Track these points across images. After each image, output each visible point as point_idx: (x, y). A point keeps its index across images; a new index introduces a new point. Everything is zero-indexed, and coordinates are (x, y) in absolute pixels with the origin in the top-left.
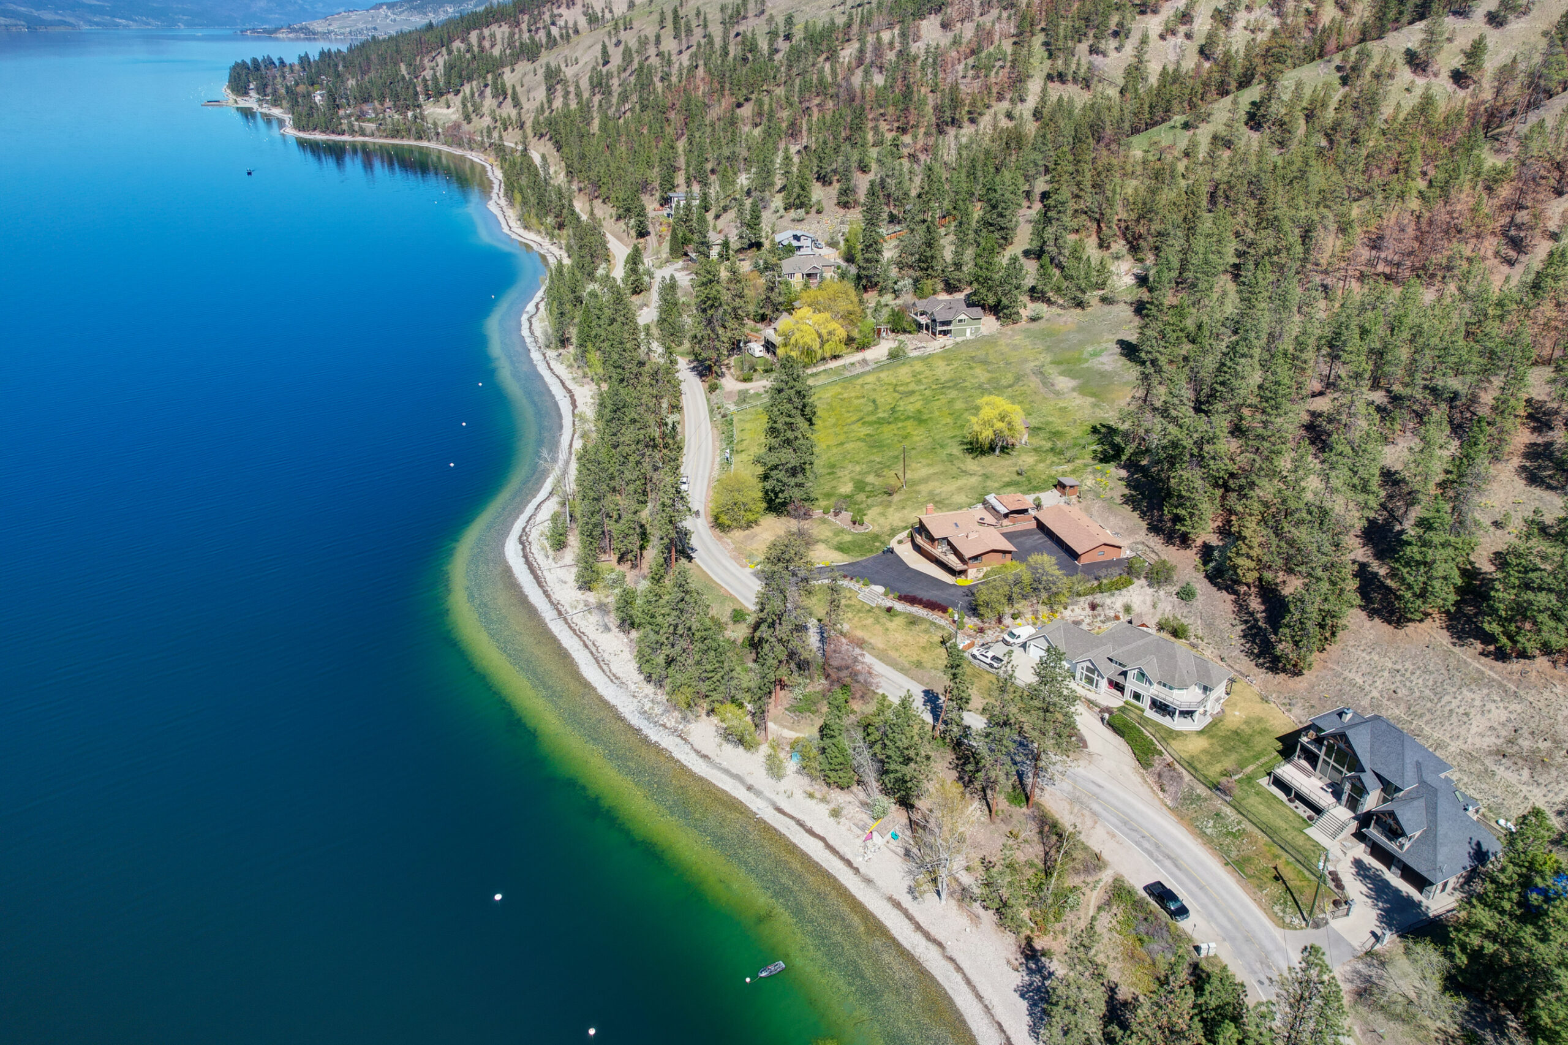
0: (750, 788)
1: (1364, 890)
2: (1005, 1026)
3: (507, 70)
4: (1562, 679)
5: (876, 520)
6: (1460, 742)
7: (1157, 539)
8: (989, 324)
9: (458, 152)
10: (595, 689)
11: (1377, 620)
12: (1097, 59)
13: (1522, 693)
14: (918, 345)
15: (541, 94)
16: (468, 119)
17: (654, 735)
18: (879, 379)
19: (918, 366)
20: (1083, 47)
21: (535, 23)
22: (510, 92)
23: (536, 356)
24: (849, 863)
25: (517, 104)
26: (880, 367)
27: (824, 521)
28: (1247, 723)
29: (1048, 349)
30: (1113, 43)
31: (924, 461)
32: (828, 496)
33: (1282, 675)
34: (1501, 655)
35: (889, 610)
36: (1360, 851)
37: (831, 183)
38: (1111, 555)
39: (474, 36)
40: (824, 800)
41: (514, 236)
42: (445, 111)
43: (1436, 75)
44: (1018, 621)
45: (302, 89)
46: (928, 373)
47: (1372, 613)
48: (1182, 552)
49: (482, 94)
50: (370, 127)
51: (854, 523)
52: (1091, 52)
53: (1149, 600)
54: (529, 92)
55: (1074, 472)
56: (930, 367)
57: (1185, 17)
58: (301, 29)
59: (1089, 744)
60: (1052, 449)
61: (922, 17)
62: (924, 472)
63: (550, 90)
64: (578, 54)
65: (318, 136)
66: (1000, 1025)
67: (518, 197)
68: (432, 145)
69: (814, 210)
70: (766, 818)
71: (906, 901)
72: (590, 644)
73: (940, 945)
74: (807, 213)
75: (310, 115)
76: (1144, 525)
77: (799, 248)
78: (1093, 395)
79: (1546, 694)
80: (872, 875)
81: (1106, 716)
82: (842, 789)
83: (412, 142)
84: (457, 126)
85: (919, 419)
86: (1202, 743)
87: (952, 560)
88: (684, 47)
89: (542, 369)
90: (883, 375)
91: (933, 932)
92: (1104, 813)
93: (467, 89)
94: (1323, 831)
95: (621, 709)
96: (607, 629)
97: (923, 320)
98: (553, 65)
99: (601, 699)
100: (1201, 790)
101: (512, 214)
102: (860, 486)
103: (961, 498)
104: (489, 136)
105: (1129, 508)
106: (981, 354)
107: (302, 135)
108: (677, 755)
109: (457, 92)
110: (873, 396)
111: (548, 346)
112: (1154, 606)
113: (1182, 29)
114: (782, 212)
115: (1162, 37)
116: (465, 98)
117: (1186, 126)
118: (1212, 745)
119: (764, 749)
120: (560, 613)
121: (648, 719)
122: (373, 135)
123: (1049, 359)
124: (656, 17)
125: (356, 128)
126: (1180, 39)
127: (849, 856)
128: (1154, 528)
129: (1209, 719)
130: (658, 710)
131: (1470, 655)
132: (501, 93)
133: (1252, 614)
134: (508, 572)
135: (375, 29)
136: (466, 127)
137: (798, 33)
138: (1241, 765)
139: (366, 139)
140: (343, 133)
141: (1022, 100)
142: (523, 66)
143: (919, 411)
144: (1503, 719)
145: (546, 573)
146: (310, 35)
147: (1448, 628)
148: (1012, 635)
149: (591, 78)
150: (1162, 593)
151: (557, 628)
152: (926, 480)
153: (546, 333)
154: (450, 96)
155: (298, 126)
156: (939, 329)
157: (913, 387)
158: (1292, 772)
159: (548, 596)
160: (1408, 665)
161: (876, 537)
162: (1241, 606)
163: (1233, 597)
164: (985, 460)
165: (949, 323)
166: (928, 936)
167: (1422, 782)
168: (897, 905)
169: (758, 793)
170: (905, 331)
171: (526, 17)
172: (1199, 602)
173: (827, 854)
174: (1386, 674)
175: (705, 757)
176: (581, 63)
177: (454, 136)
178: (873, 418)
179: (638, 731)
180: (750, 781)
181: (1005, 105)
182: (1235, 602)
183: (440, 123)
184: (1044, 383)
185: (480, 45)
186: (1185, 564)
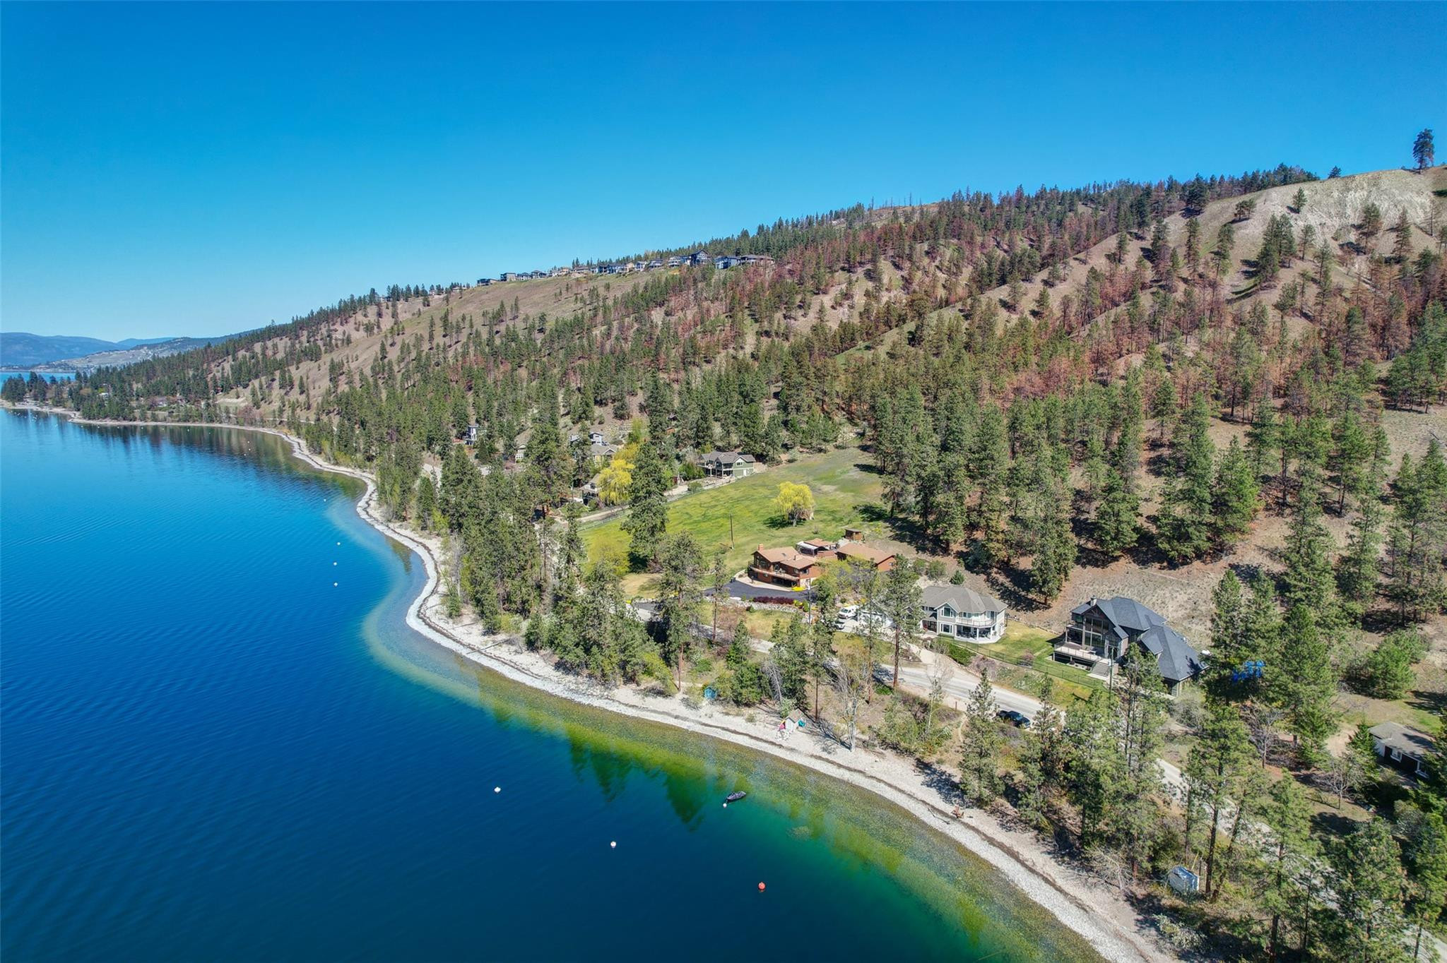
0: (677, 717)
2: (928, 801)
3: (292, 368)
4: (1212, 569)
7: (925, 554)
8: (759, 468)
9: (252, 429)
11: (1089, 567)
12: (791, 322)
13: (1191, 583)
14: (709, 483)
15: (325, 384)
16: (257, 405)
17: (584, 701)
18: (686, 503)
19: (714, 493)
20: (779, 315)
21: (313, 336)
22: (297, 383)
23: (379, 527)
24: (773, 743)
25: (304, 391)
28: (1025, 636)
29: (809, 474)
30: (801, 312)
31: (741, 535)
33: (1037, 611)
34: (1172, 567)
35: (748, 609)
39: (258, 347)
40: (738, 715)
41: (326, 470)
42: (235, 400)
43: (1022, 313)
44: (846, 604)
46: (722, 495)
47: (1085, 565)
48: (945, 558)
49: (269, 386)
50: (161, 414)
52: (785, 318)
54: (314, 382)
56: (723, 493)
57: (847, 296)
59: (922, 660)
60: (834, 519)
62: (744, 540)
63: (335, 379)
64: (358, 353)
65: (109, 423)
66: (923, 802)
68: (223, 425)
69: (597, 421)
70: (697, 730)
71: (825, 755)
72: (507, 662)
73: (860, 772)
74: (592, 423)
76: (913, 548)
78: (852, 491)
79: (1206, 580)
80: (792, 747)
81: (929, 642)
82: (749, 707)
83: (205, 425)
84: (247, 410)
85: (727, 517)
86: (1000, 649)
87: (786, 576)
89: (389, 533)
90: (688, 501)
91: (852, 766)
92: (950, 690)
93: (255, 383)
94: (1098, 673)
96: (518, 652)
97: (710, 467)
98: (336, 361)
99: (531, 688)
100: (1010, 667)
101: (319, 458)
104: (280, 416)
105: (898, 541)
106: (759, 482)
108: (609, 709)
109: (246, 386)
110: (685, 511)
111: (388, 522)
113: (846, 303)
115: (833, 307)
116: (253, 390)
117: (868, 348)
118: (1008, 648)
119: (679, 696)
120: (473, 649)
121: (577, 694)
122: (165, 420)
123: (812, 479)
125: (148, 416)
126: (846, 309)
129: (1000, 635)
130: (583, 688)
131: (1153, 572)
132: (287, 384)
133: (1002, 584)
136: (255, 410)
137: (550, 326)
139: (159, 423)
140: (135, 419)
142: (306, 365)
144: (1186, 599)
145: (452, 631)
147: (1134, 561)
148: (844, 611)
149: (373, 368)
150: (940, 582)
151: (475, 657)
152: (748, 543)
153: (383, 515)
154: (240, 389)
155: (86, 417)
156: (723, 471)
157: (714, 503)
158: (1066, 650)
159: (458, 642)
160: (1118, 586)
162: (993, 582)
163: (986, 577)
164: (787, 529)
166: (848, 769)
167: (1152, 626)
168: (820, 758)
169: (685, 719)
170: (696, 477)
171: (305, 333)
172: (967, 583)
173: (753, 741)
175: (633, 706)
176: (361, 359)
177: (245, 416)
179: (571, 701)
180: (675, 713)
182: (989, 579)
183: (231, 409)
184: (813, 490)
185: (264, 354)
186: (951, 565)
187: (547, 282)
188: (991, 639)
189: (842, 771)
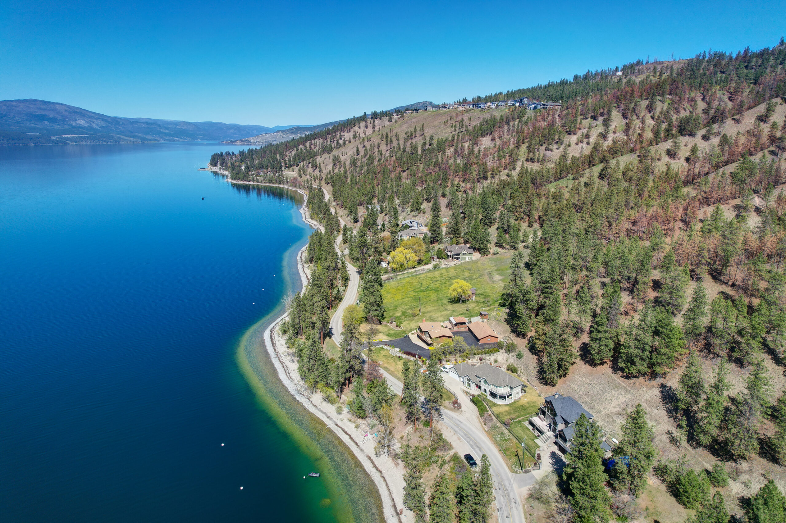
0: (328, 417)
1: (551, 461)
2: (395, 500)
3: (319, 157)
4: (647, 385)
5: (405, 326)
6: (606, 410)
7: (513, 335)
8: (476, 255)
9: (295, 189)
10: (282, 382)
11: (587, 365)
12: (548, 153)
13: (632, 391)
14: (444, 264)
15: (330, 167)
16: (300, 176)
17: (298, 397)
18: (426, 276)
19: (443, 271)
20: (543, 148)
21: (333, 138)
22: (318, 166)
23: (300, 266)
24: (356, 444)
25: (320, 170)
26: (429, 271)
27: (386, 326)
28: (528, 403)
29: (496, 265)
30: (555, 147)
31: (431, 305)
32: (390, 317)
33: (548, 386)
34: (627, 377)
35: (399, 357)
36: (555, 449)
37: (430, 202)
38: (494, 341)
39: (308, 144)
40: (354, 422)
41: (306, 222)
42: (292, 173)
43: (679, 159)
44: (449, 363)
45: (237, 164)
46: (446, 274)
47: (586, 362)
48: (522, 340)
49: (307, 166)
50: (261, 179)
51: (397, 326)
52: (546, 150)
53: (505, 358)
54: (326, 166)
55: (489, 310)
56: (448, 271)
57: (587, 136)
58: (245, 141)
59: (462, 407)
60: (484, 302)
61: (483, 136)
62: (431, 309)
63: (335, 165)
64: (347, 151)
65: (240, 182)
66: (393, 499)
67: (311, 206)
68: (285, 186)
69: (422, 212)
70: (331, 427)
71: (373, 457)
72: (285, 366)
73: (381, 472)
74: (419, 213)
75: (237, 174)
76: (510, 330)
77: (412, 226)
79: (640, 391)
80: (363, 448)
81: (471, 397)
82: (362, 418)
83: (277, 185)
84: (295, 179)
85: (436, 290)
86: (507, 409)
87: (429, 340)
88: (389, 148)
89: (301, 271)
90: (428, 274)
91: (380, 468)
92: (459, 431)
93: (302, 164)
94: (542, 440)
95: (289, 389)
96: (293, 361)
97: (449, 254)
98: (337, 155)
99: (283, 385)
100: (499, 424)
101: (308, 214)
102: (404, 313)
103: (442, 319)
104: (308, 183)
105: (506, 323)
106: (469, 267)
107: (234, 182)
108: (304, 405)
109: (298, 165)
110: (422, 282)
111: (305, 263)
112: (507, 361)
113: (585, 141)
114: (409, 212)
115: (577, 144)
116: (300, 168)
117: (574, 179)
118: (510, 410)
119: (337, 405)
120: (277, 355)
121: (298, 392)
122: (261, 182)
123: (495, 269)
124: (380, 136)
125: (255, 179)
126: (584, 145)
127: (357, 442)
128: (513, 331)
129: (513, 401)
130: (303, 389)
131: (617, 378)
132: (315, 166)
133: (543, 364)
134: (263, 341)
135: (275, 140)
136: (299, 179)
137: (435, 142)
138: (518, 417)
139: (259, 183)
140: (250, 181)
141: (514, 169)
142: (326, 155)
143: (437, 288)
144: (624, 401)
145: (277, 342)
146: (249, 143)
147: (612, 367)
148: (444, 368)
149: (351, 161)
150: (510, 355)
151: (275, 361)
152: (429, 312)
153: (306, 259)
154: (295, 167)
155: (232, 178)
156: (454, 257)
157: (439, 278)
158: (536, 420)
159: (275, 349)
160: (595, 381)
161: (404, 332)
162: (540, 361)
163: (537, 357)
164: (455, 305)
165: (458, 255)
166: (377, 469)
168: (369, 458)
169: (331, 419)
170: (443, 258)
171: (330, 136)
172: (524, 359)
173: (350, 440)
174: (586, 385)
175: (315, 405)
176: (348, 154)
177: (294, 182)
178: (419, 290)
179: (292, 396)
180: (329, 415)
181: (507, 171)
182: (538, 359)
183: (288, 178)
184: (490, 278)
185: (310, 147)
186: (522, 344)
187: (445, 113)
188: (507, 401)
189: (374, 470)
